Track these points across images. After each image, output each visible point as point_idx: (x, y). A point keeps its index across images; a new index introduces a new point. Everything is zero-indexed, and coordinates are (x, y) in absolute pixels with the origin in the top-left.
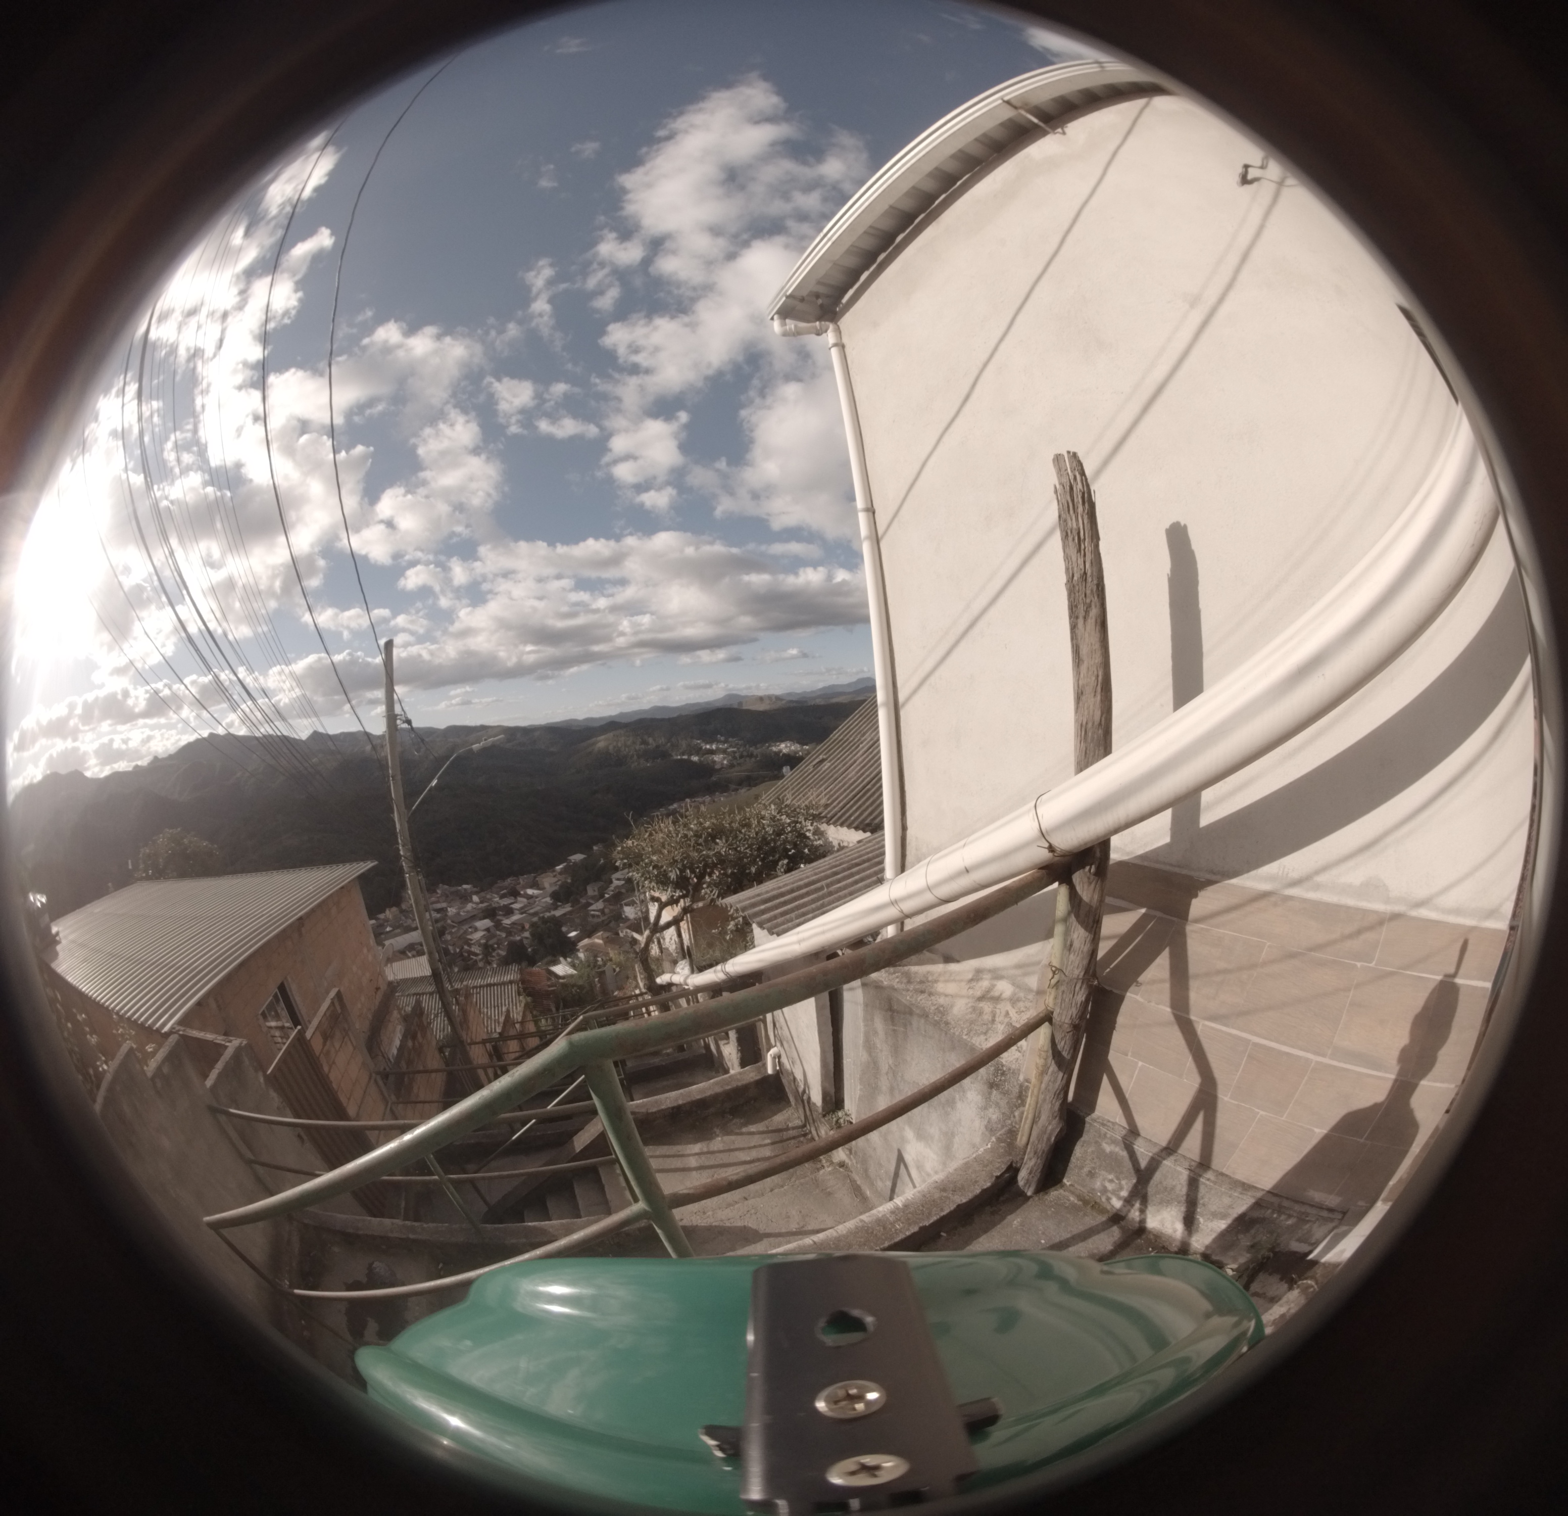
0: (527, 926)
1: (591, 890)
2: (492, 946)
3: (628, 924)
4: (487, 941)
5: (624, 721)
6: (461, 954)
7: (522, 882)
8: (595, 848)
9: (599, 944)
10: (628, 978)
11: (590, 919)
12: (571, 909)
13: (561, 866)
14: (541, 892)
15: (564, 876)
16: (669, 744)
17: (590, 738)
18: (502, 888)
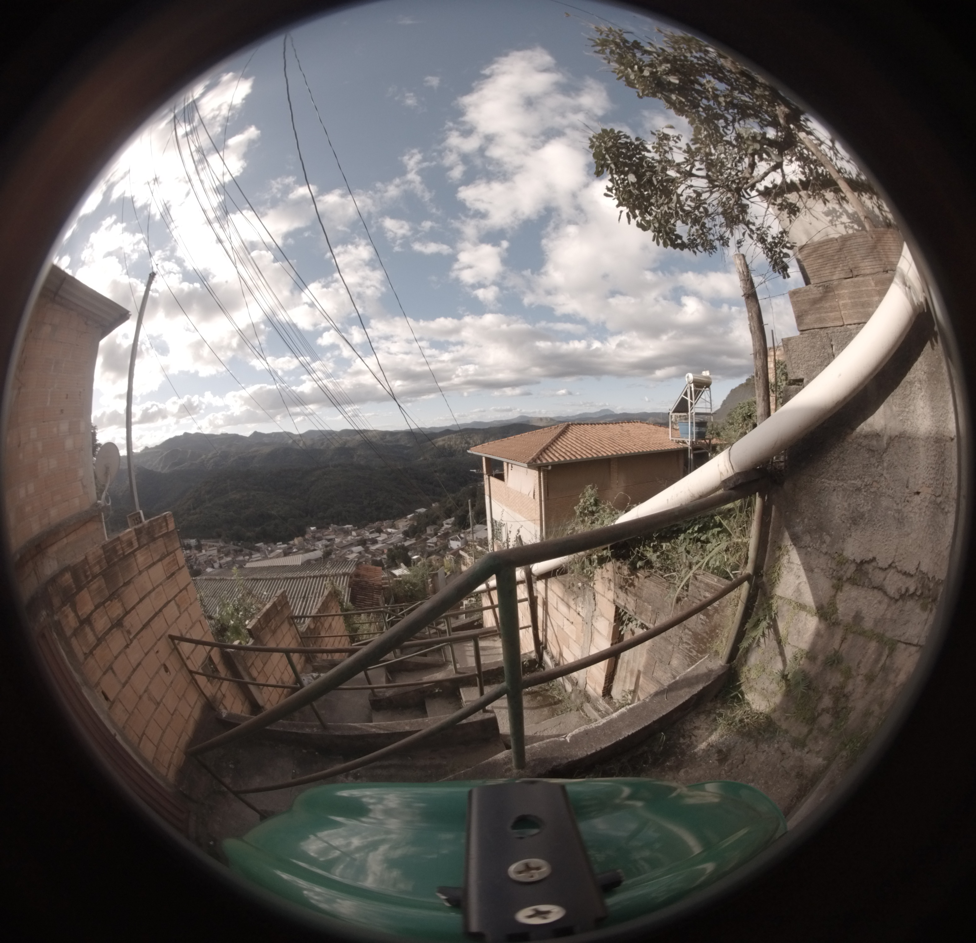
0: (385, 550)
1: (429, 530)
3: (452, 552)
4: (359, 559)
5: (454, 429)
7: (385, 523)
8: (433, 505)
11: (428, 548)
12: (415, 541)
13: (411, 515)
14: (397, 530)
15: (412, 521)
17: (433, 439)
18: (371, 528)
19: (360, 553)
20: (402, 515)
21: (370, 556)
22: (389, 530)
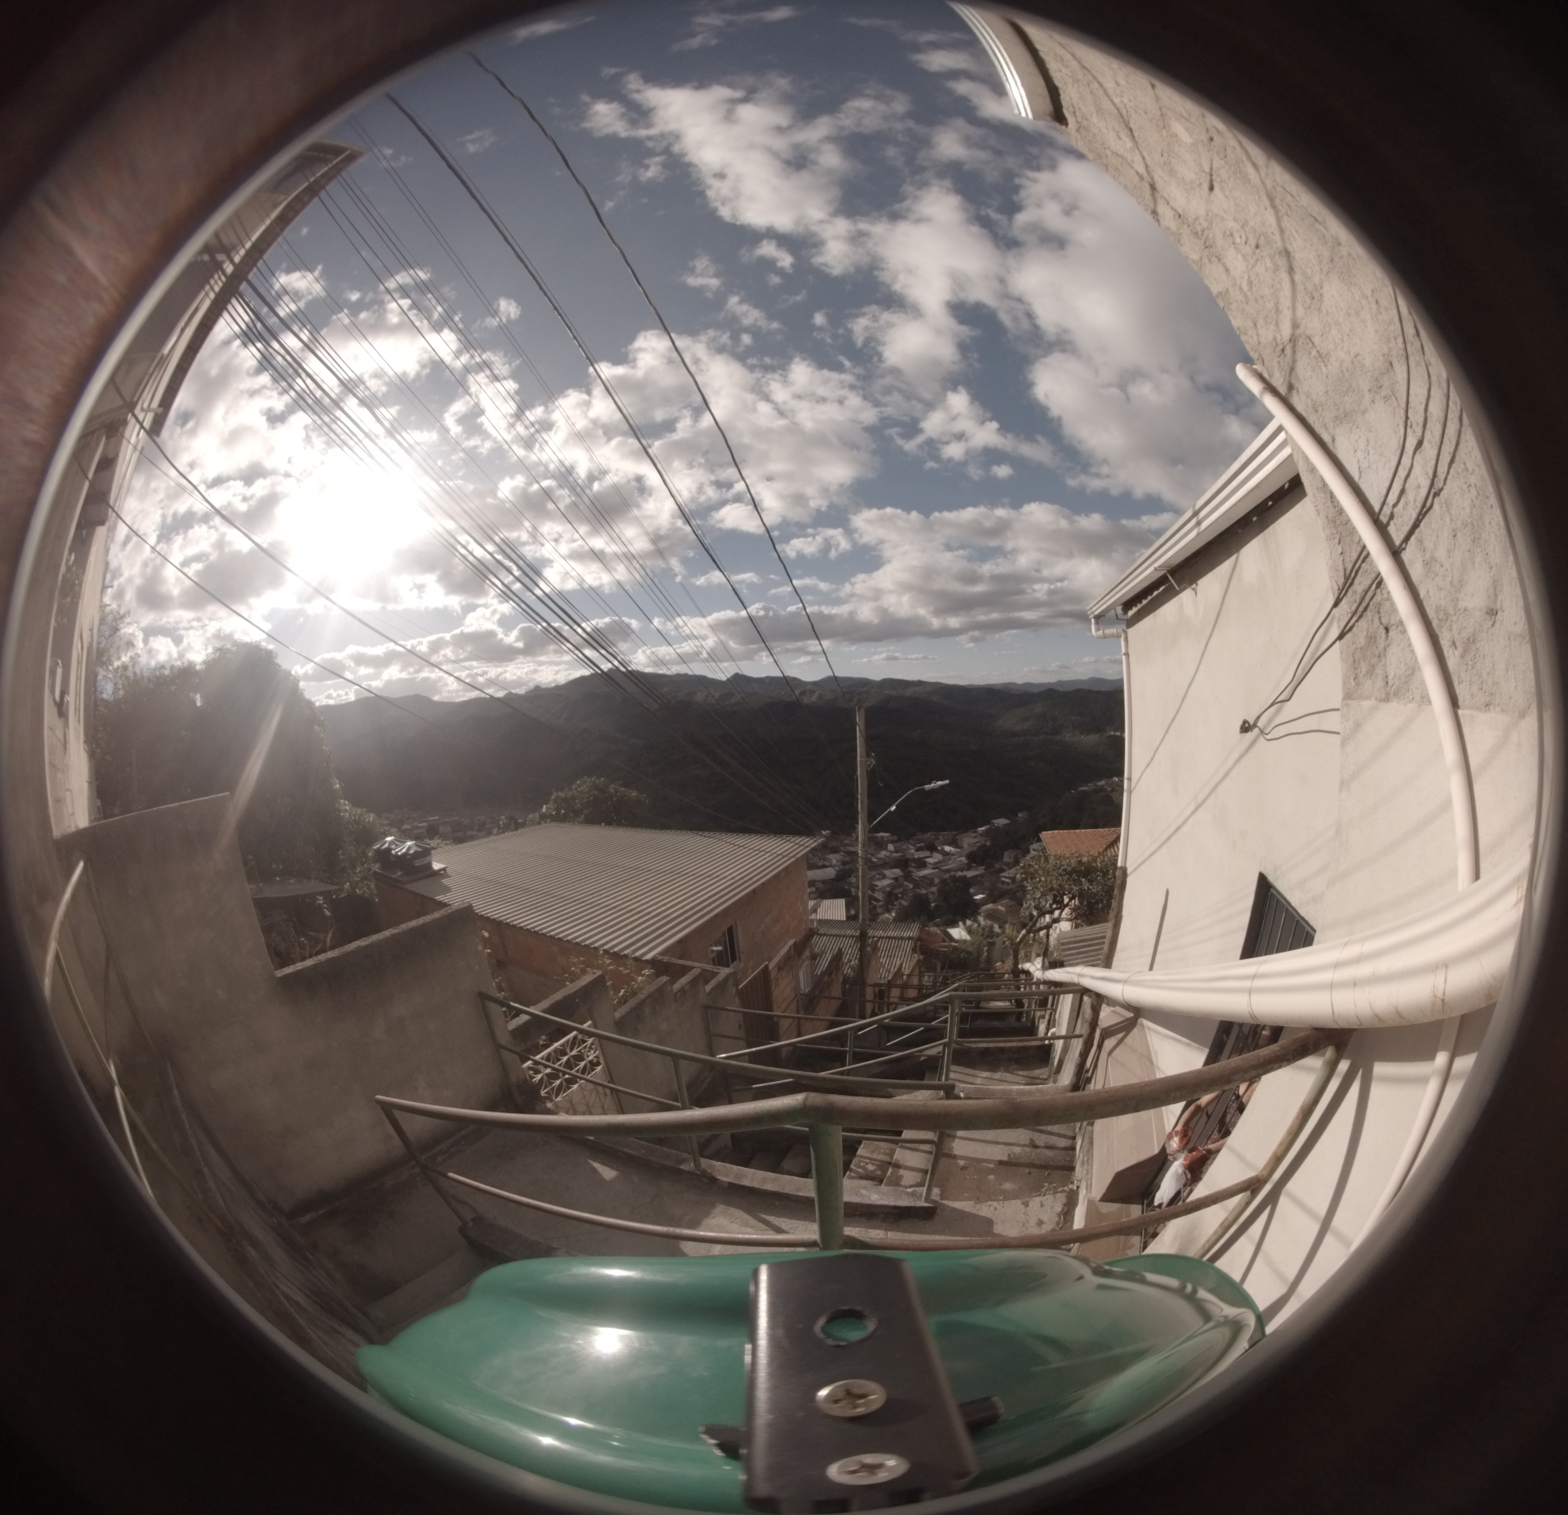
0: (936, 882)
1: (1008, 857)
4: (892, 890)
5: (1061, 689)
7: (941, 837)
8: (1020, 815)
9: (1001, 911)
11: (1000, 885)
12: (983, 871)
13: (983, 828)
14: (958, 850)
15: (984, 838)
17: (1026, 704)
18: (919, 841)
19: (896, 879)
20: (969, 825)
21: (911, 886)
22: (947, 848)
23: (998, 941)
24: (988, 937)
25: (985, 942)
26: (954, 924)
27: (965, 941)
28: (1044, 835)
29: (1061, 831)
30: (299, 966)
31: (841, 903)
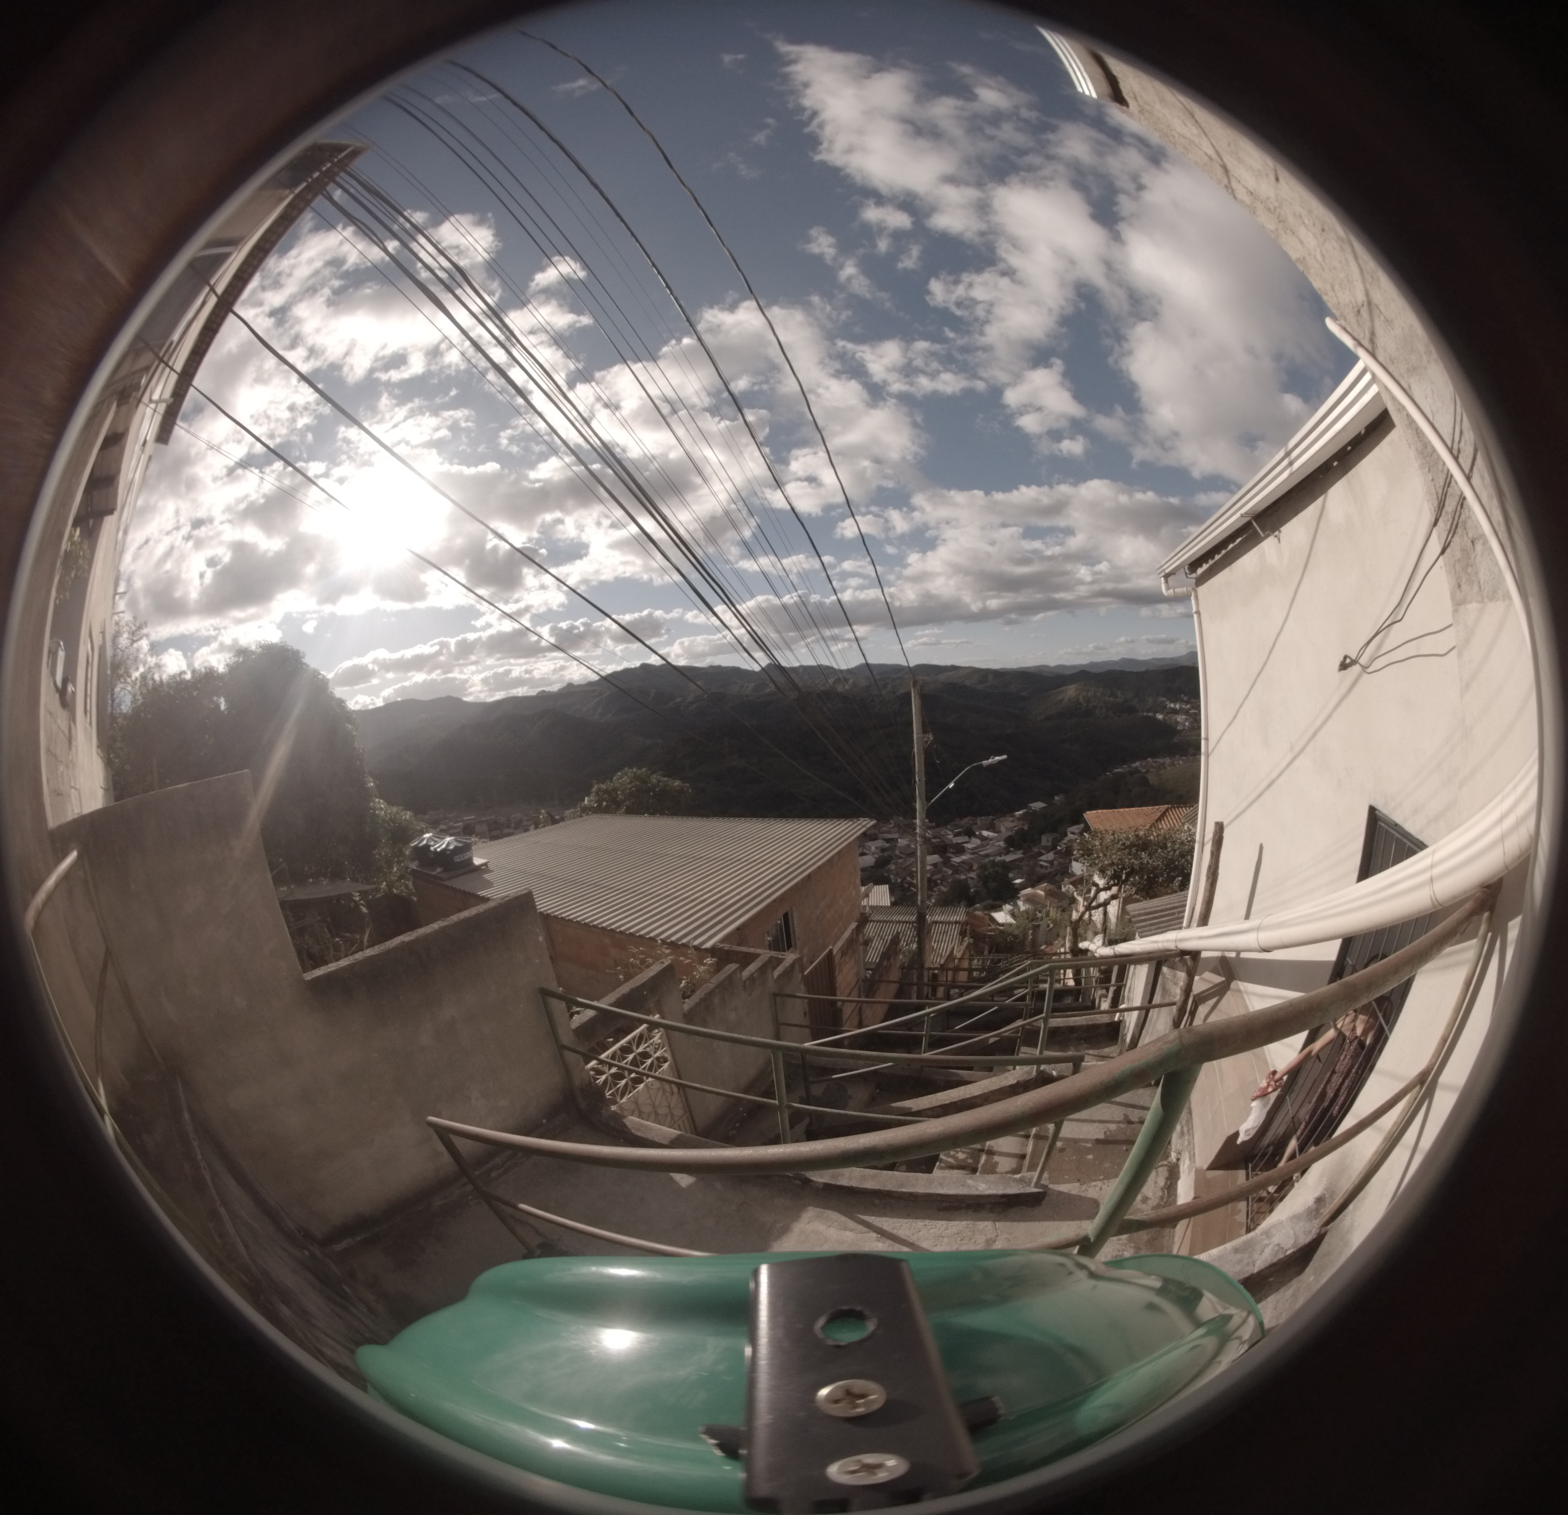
0: (975, 868)
1: (1046, 840)
2: (935, 881)
3: (1072, 879)
4: (932, 875)
5: (1093, 671)
6: (901, 885)
7: (979, 822)
8: (1056, 798)
9: (1040, 895)
10: (1058, 935)
11: (1038, 869)
12: (1021, 856)
13: (1021, 812)
14: (996, 835)
15: (1022, 822)
16: (1136, 699)
17: (1059, 686)
18: (957, 827)
19: (935, 865)
20: (1007, 809)
21: (950, 872)
22: (985, 833)
23: (1043, 924)
24: (1033, 920)
25: (1030, 925)
26: (998, 908)
27: (1011, 925)
28: (1089, 816)
29: (1105, 811)
30: (332, 967)
31: (885, 888)
